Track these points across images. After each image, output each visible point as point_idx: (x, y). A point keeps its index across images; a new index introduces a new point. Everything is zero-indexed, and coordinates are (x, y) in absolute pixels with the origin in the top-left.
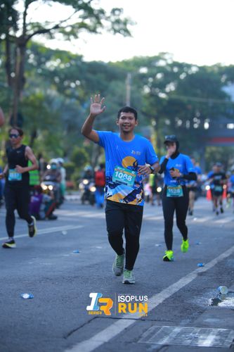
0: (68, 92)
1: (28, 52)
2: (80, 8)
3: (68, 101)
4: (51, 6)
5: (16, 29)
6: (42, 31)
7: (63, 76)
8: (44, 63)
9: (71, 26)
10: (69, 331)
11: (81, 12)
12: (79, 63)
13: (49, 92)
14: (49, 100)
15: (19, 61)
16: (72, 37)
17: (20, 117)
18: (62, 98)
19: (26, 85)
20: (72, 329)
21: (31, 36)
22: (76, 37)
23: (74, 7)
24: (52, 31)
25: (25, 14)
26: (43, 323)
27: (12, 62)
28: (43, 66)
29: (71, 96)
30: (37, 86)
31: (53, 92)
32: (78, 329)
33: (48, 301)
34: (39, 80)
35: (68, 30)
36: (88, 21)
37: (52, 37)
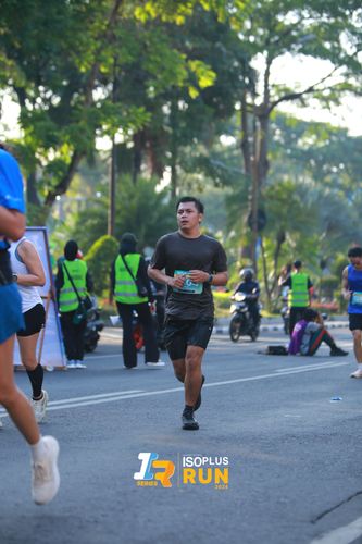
0: (328, 179)
1: (273, 126)
2: (341, 63)
3: (327, 191)
4: (302, 61)
5: (255, 95)
6: (290, 96)
7: (321, 158)
8: (296, 140)
9: (330, 88)
10: (318, 513)
11: (344, 69)
12: (343, 139)
13: (301, 179)
14: (301, 190)
15: (259, 138)
16: (331, 104)
17: (261, 214)
18: (319, 186)
19: (271, 171)
20: (324, 509)
21: (275, 103)
22: (337, 103)
23: (333, 62)
24: (305, 96)
25: (267, 74)
26: (282, 500)
27: (250, 139)
28: (293, 145)
29: (333, 185)
30: (286, 171)
31: (306, 180)
32: (332, 509)
33: (292, 469)
34: (288, 164)
35: (327, 93)
36: (352, 81)
37: (304, 105)
